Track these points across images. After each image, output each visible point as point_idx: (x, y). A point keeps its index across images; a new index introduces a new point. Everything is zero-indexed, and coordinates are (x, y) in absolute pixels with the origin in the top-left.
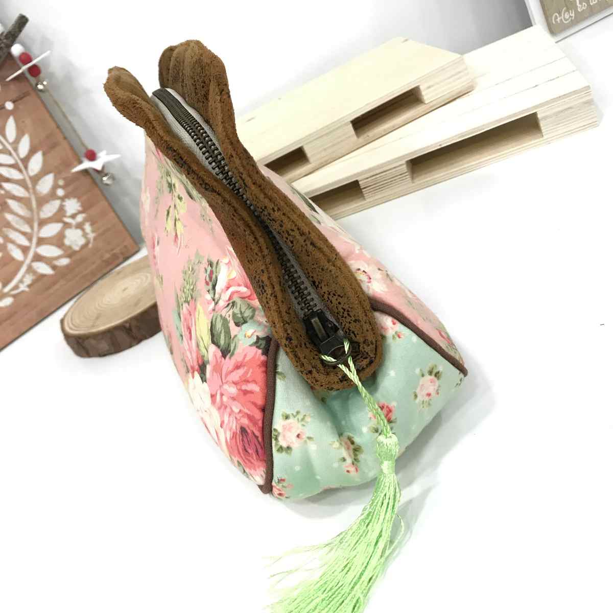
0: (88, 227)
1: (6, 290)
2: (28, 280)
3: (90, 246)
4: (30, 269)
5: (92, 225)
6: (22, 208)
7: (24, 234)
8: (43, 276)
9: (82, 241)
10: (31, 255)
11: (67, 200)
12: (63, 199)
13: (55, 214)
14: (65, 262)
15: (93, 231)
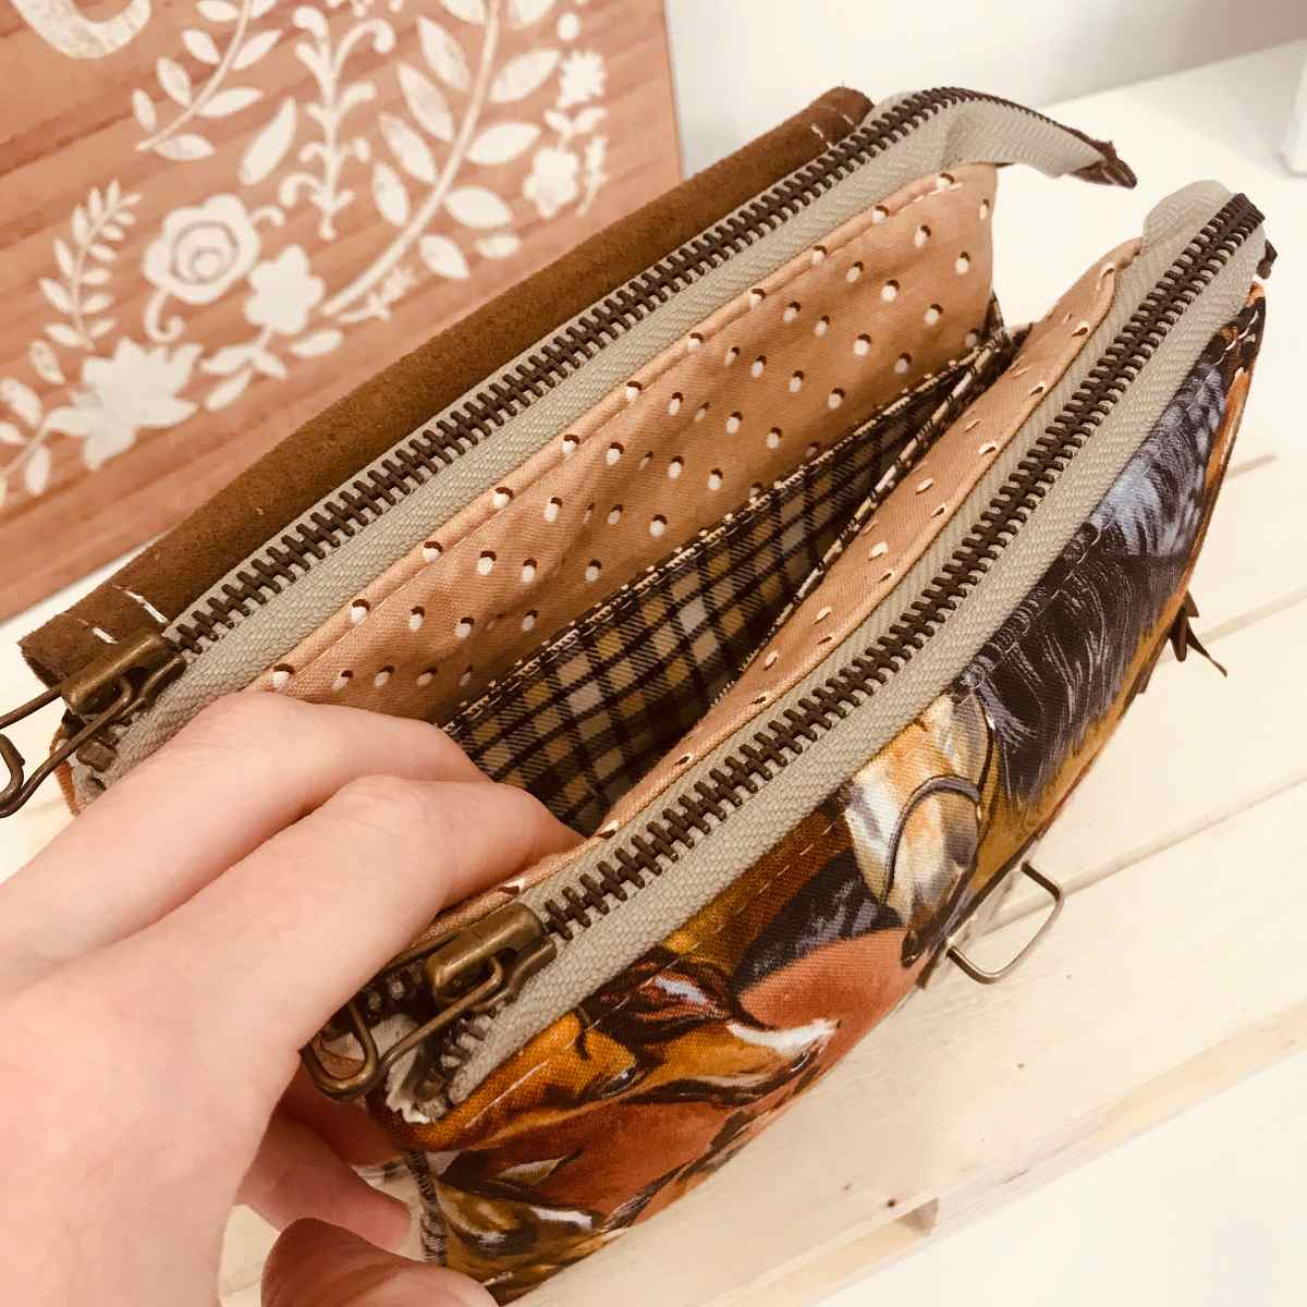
0: (596, 153)
1: (330, 309)
2: (396, 288)
3: (582, 210)
4: (412, 255)
5: (609, 147)
6: (452, 55)
7: (431, 141)
8: (438, 280)
9: (566, 194)
10: (427, 212)
11: (576, 55)
12: (566, 49)
13: (531, 97)
14: (502, 247)
15: (606, 167)
